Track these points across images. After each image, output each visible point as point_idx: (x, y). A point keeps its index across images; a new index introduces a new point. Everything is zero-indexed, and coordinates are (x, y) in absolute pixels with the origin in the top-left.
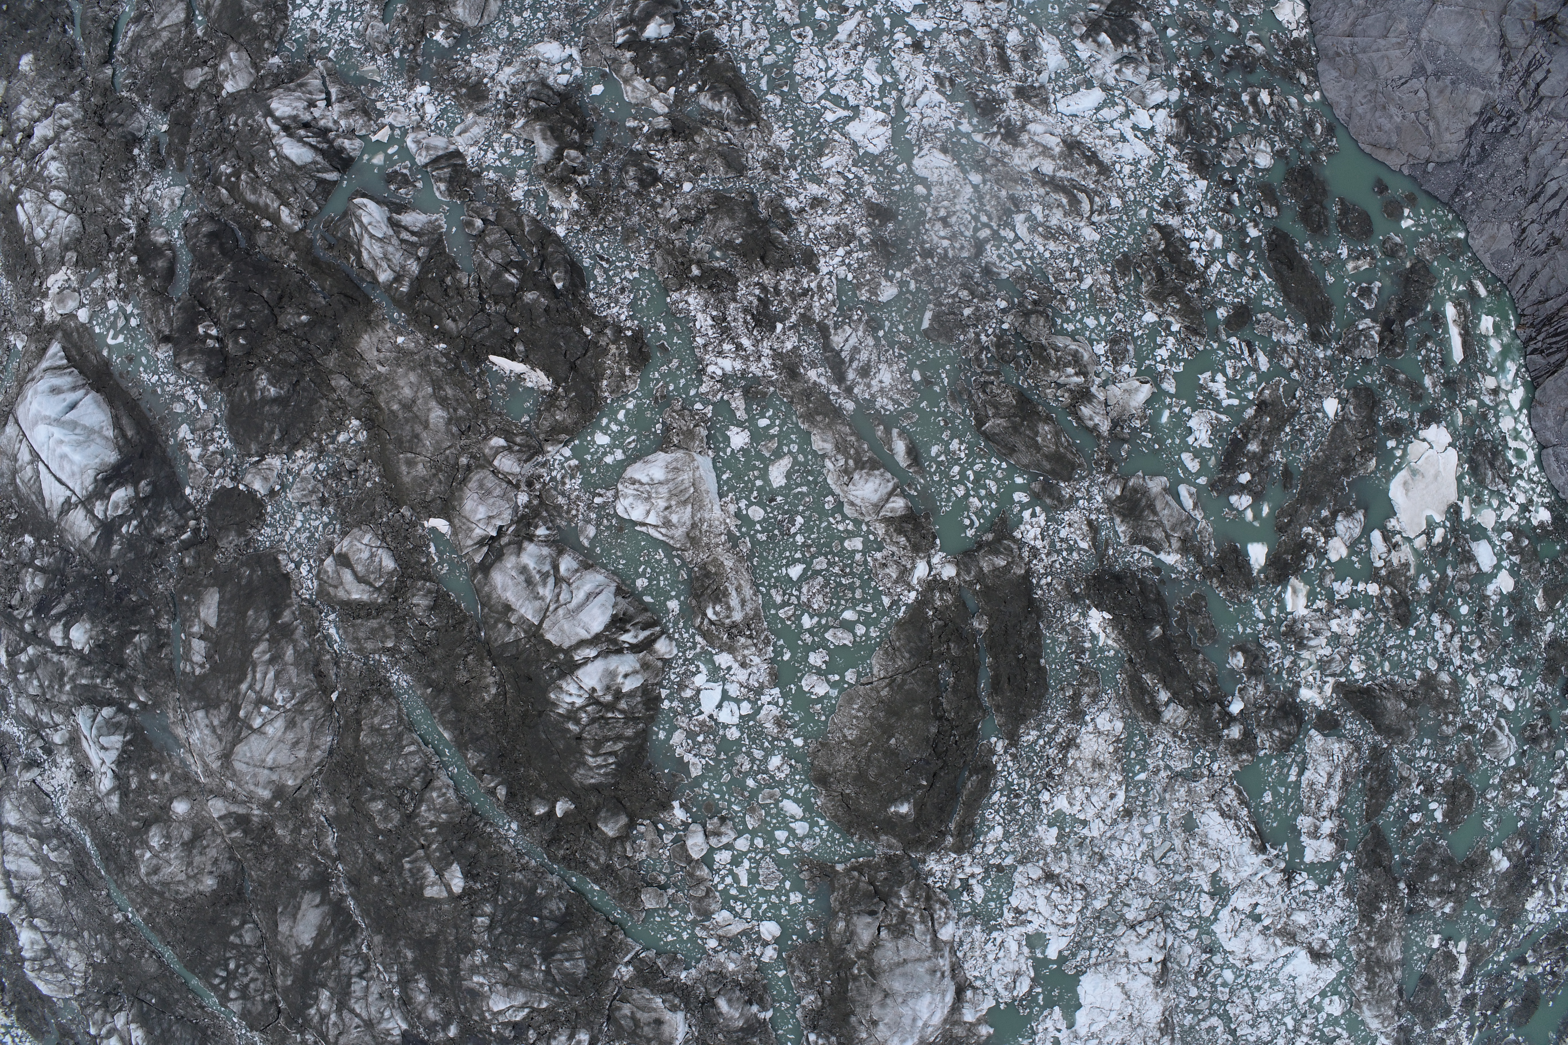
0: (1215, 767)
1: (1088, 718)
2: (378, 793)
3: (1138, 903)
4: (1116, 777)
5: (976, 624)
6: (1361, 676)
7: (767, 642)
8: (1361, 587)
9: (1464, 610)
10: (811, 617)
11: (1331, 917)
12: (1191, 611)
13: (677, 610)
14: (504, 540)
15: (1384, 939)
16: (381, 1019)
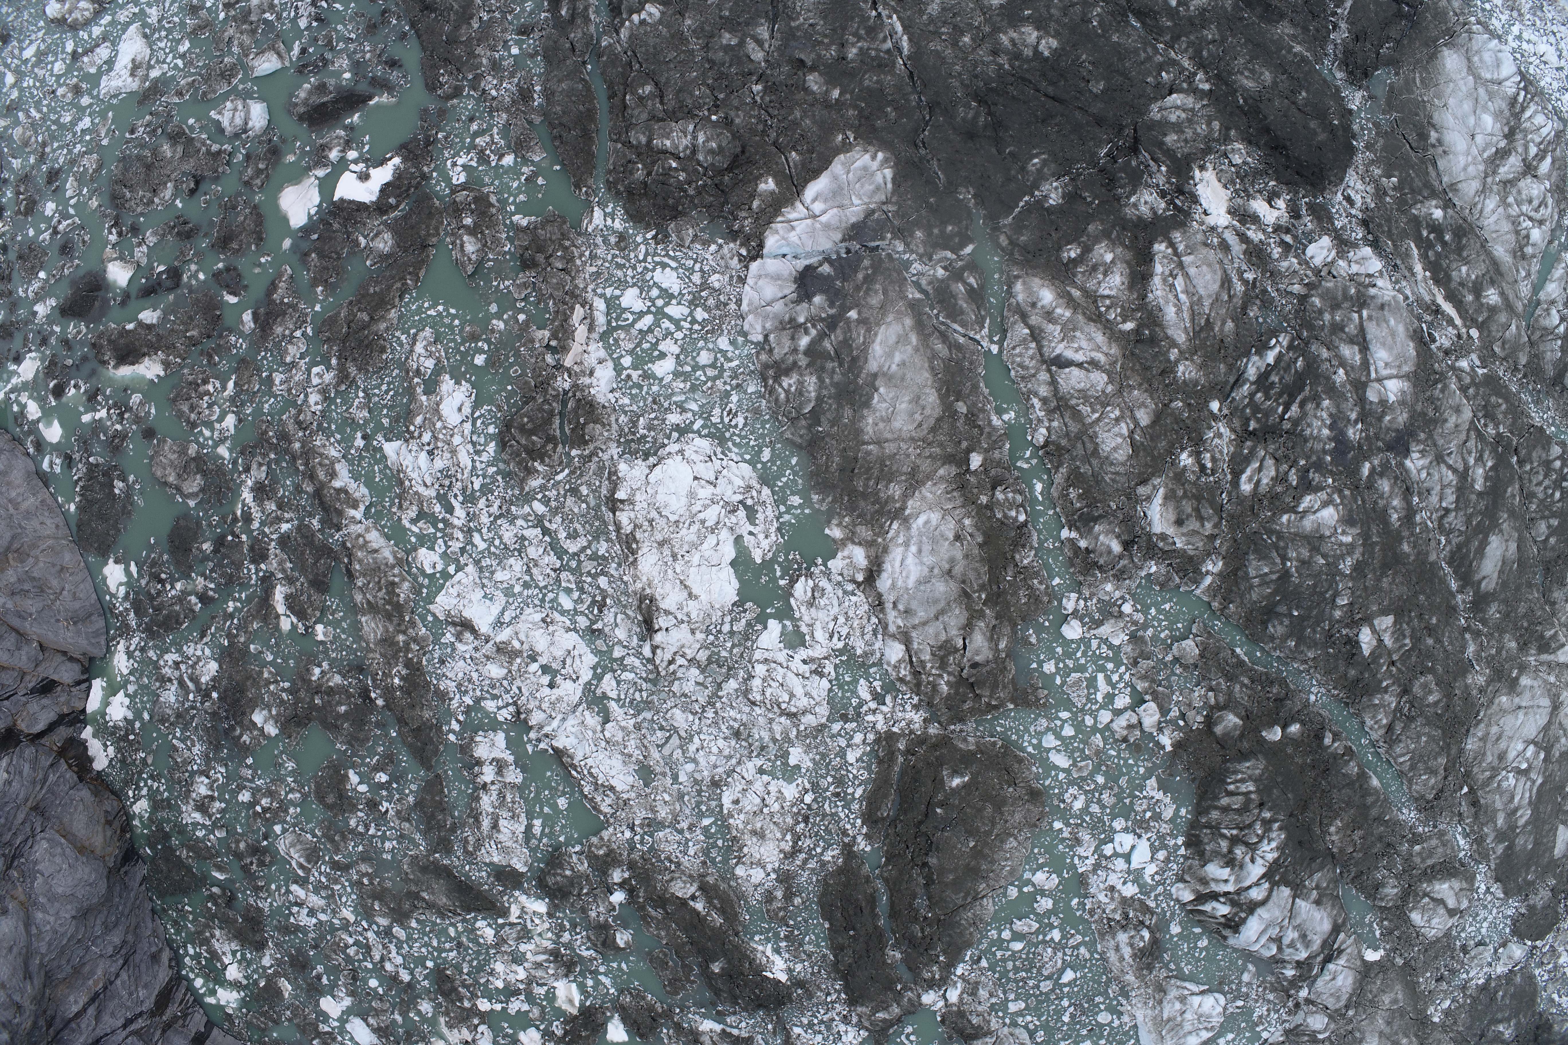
0: (628, 834)
1: (773, 876)
2: (1432, 710)
3: (689, 687)
4: (737, 822)
5: (898, 956)
6: (479, 924)
7: (1092, 912)
8: (498, 1007)
9: (373, 983)
10: (1052, 939)
11: (457, 669)
12: (680, 980)
13: (1172, 926)
14: (1319, 959)
15: (387, 641)
16: (1428, 468)
